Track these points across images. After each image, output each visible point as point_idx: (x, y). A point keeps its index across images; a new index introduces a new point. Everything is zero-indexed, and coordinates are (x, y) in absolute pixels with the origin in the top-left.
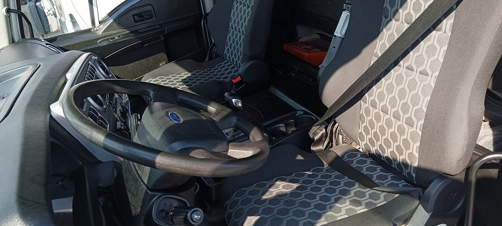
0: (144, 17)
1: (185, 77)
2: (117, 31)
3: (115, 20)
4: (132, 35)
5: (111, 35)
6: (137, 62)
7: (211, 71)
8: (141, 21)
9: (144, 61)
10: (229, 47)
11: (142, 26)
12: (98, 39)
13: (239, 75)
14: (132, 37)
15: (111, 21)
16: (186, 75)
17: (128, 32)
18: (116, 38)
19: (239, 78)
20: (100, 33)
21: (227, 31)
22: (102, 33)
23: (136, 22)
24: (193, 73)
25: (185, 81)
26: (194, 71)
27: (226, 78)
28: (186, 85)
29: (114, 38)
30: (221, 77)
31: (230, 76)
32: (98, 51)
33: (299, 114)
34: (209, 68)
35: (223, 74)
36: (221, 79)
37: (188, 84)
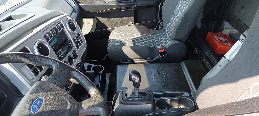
1: (135, 37)
4: (116, 2)
6: (116, 19)
7: (153, 37)
9: (120, 19)
10: (169, 25)
13: (165, 48)
16: (137, 35)
18: (107, 2)
19: (163, 50)
21: (172, 15)
24: (142, 35)
25: (134, 40)
26: (143, 34)
27: (159, 45)
28: (132, 43)
29: (105, 2)
30: (156, 44)
31: (161, 45)
32: (94, 7)
33: (186, 95)
34: (153, 35)
35: (159, 42)
36: (155, 45)
37: (134, 42)
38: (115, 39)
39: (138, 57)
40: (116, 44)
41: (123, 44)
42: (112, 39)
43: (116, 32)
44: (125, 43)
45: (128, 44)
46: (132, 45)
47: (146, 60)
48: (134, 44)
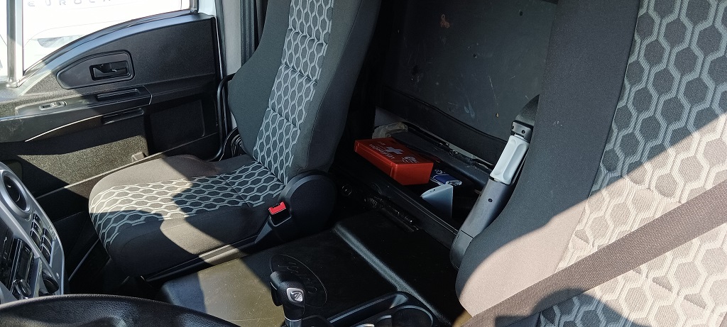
0: (111, 71)
1: (178, 191)
2: (56, 93)
3: (55, 73)
4: (84, 102)
5: (44, 99)
7: (228, 181)
8: (104, 78)
11: (106, 87)
12: (16, 104)
13: (283, 200)
14: (84, 105)
15: (48, 72)
16: (181, 184)
17: (78, 95)
18: (53, 105)
19: (281, 207)
20: (22, 93)
21: (263, 113)
22: (27, 93)
23: (94, 78)
24: (195, 181)
25: (179, 200)
26: (197, 179)
27: (256, 198)
28: (179, 208)
29: (49, 106)
30: (246, 197)
31: (263, 195)
32: (14, 127)
33: (400, 301)
34: (224, 175)
35: (251, 190)
36: (247, 200)
37: (184, 206)
38: (122, 210)
39: (215, 242)
40: (134, 223)
41: (156, 220)
42: (112, 213)
43: (111, 190)
44: (160, 215)
45: (169, 215)
46: (183, 213)
47: (235, 247)
48: (185, 210)
